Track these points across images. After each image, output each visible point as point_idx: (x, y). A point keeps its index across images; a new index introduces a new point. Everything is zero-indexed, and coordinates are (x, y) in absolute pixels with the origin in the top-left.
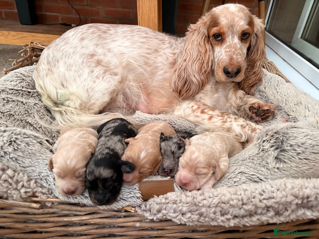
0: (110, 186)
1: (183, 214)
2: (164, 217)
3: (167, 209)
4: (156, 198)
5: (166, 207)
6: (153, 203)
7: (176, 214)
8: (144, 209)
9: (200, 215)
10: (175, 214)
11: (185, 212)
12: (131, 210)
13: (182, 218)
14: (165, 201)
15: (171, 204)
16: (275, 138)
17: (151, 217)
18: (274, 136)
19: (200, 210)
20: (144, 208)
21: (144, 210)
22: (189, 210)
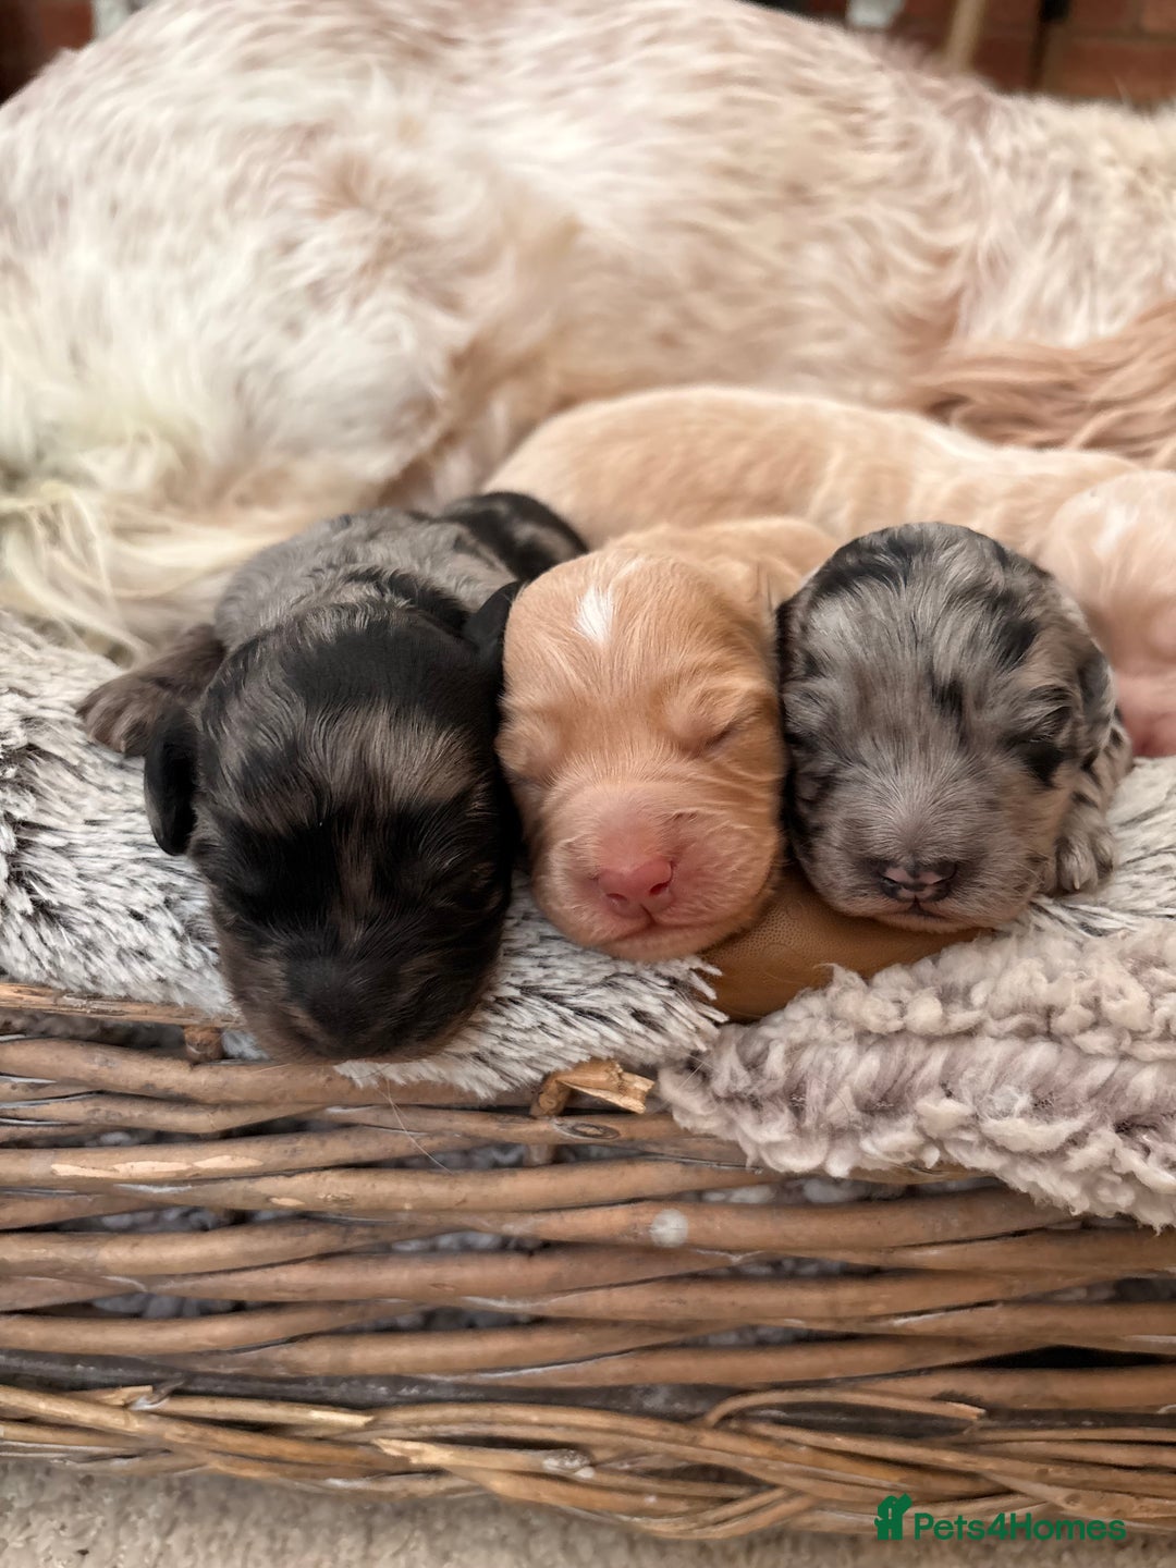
1: (1131, 1127)
2: (932, 1157)
3: (963, 1086)
4: (849, 987)
5: (949, 1066)
7: (1063, 1127)
8: (740, 1086)
10: (1049, 1119)
12: (622, 1089)
14: (945, 1020)
15: (997, 1038)
17: (800, 1152)
20: (733, 1076)
21: (733, 1099)
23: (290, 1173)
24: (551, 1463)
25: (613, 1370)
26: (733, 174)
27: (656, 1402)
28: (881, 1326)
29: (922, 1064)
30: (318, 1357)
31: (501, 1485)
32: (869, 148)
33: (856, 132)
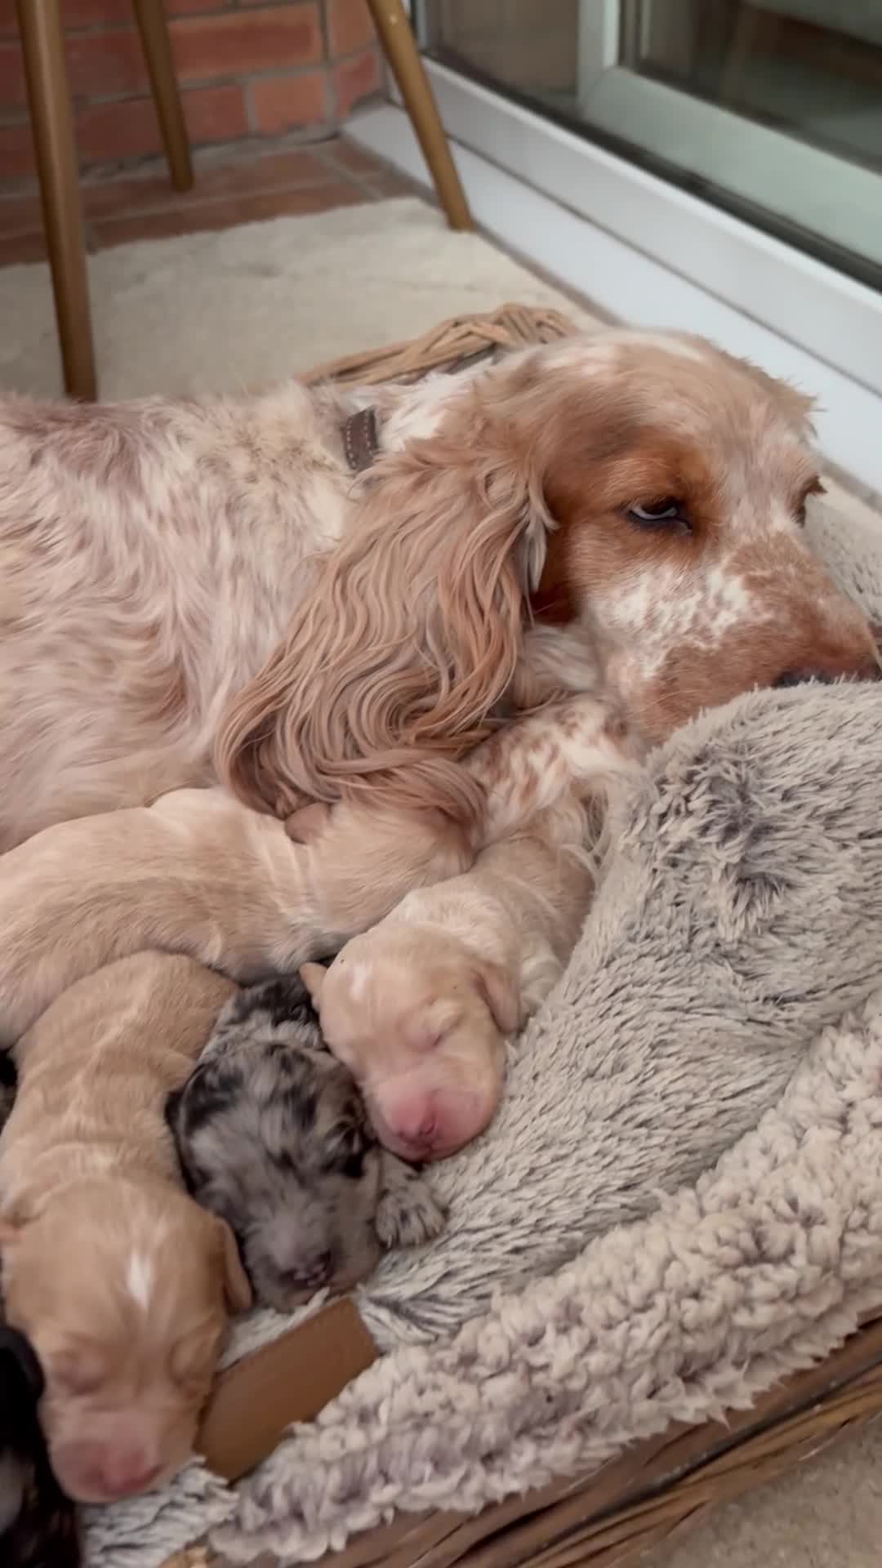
1: (488, 1459)
2: (390, 1513)
3: (392, 1470)
4: (306, 1436)
5: (381, 1461)
7: (456, 1476)
8: (262, 1520)
9: (582, 1431)
10: (446, 1474)
11: (498, 1444)
13: (494, 1480)
14: (367, 1437)
16: (703, 787)
17: (313, 1546)
18: (697, 778)
19: (578, 1408)
20: (255, 1516)
22: (518, 1425)
29: (365, 1466)
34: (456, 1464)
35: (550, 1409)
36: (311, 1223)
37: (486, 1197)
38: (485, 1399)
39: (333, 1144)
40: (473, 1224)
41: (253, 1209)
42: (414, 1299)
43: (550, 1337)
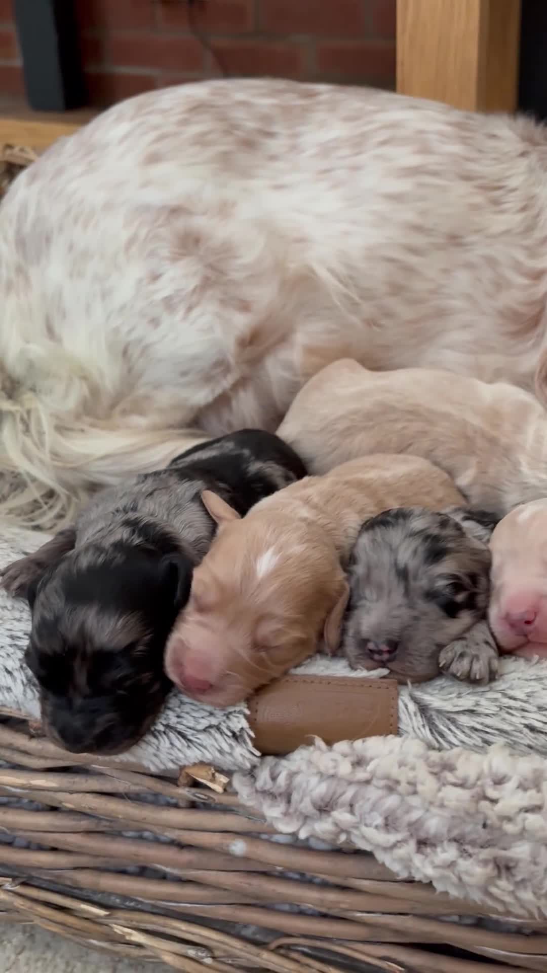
0: (118, 683)
1: (422, 844)
2: (343, 838)
3: (357, 807)
4: (320, 749)
5: (355, 796)
6: (304, 767)
7: (392, 838)
8: (268, 787)
9: (498, 867)
10: (389, 832)
11: (435, 836)
12: (213, 780)
13: (418, 860)
14: (353, 775)
15: (378, 788)
17: (287, 823)
19: (505, 849)
20: (265, 783)
21: (265, 793)
22: (455, 833)
23: (72, 792)
24: (191, 952)
25: (223, 912)
26: (418, 229)
27: (248, 932)
28: (349, 915)
29: (344, 793)
30: (85, 879)
31: (168, 958)
32: (502, 212)
33: (496, 202)
34: (396, 830)
35: (483, 835)
36: (395, 617)
37: (533, 683)
38: (440, 795)
39: (441, 583)
40: (510, 693)
41: (367, 593)
42: (439, 711)
43: (511, 785)
